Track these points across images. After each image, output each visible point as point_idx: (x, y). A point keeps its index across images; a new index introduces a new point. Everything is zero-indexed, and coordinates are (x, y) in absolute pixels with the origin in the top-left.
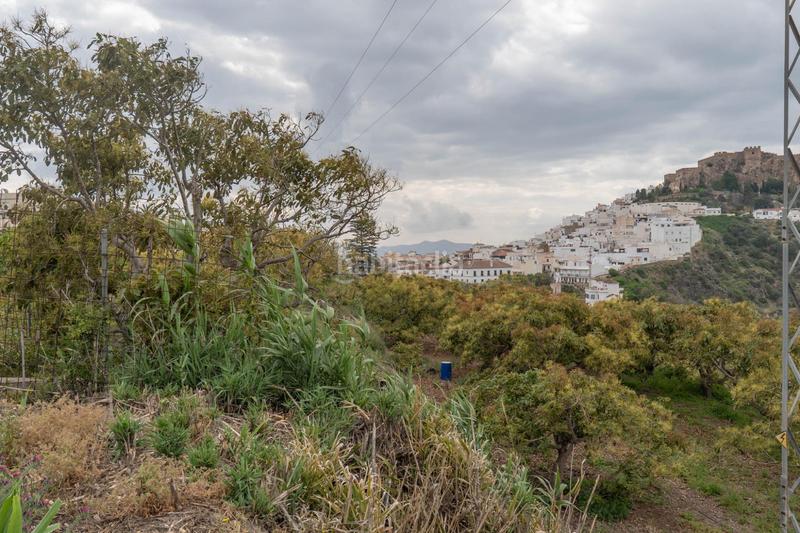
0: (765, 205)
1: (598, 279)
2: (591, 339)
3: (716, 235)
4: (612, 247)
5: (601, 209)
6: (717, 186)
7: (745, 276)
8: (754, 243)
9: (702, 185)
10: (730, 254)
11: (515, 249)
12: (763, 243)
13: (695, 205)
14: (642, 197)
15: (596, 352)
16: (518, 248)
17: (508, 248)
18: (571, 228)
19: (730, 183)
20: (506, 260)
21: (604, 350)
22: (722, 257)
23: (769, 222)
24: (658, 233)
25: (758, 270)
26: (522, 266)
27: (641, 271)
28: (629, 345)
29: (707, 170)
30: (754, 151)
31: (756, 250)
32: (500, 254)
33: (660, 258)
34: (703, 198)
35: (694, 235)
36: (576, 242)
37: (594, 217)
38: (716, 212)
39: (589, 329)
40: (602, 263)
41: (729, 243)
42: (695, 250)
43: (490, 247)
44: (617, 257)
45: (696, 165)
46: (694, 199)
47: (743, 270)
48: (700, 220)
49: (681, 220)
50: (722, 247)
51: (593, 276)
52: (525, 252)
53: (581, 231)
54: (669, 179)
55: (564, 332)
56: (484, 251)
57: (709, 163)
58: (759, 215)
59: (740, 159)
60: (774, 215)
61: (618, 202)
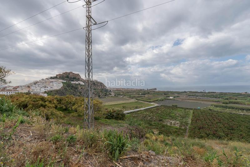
0: (73, 81)
1: (42, 93)
2: (47, 103)
3: (65, 85)
4: (45, 87)
5: (43, 80)
6: (65, 77)
7: (70, 92)
8: (72, 87)
9: (63, 77)
10: (67, 88)
11: (20, 87)
12: (73, 87)
13: (62, 80)
14: (51, 78)
15: (48, 105)
16: (21, 87)
17: (18, 87)
18: (35, 83)
19: (68, 77)
20: (17, 89)
21: (49, 105)
22: (66, 89)
23: (73, 83)
24: (55, 85)
25: (72, 91)
26: (22, 91)
27: (51, 91)
28: (54, 103)
29: (64, 74)
30: (72, 72)
31: (71, 88)
32: (15, 88)
33: (55, 89)
34: (63, 79)
35: (62, 85)
36: (37, 86)
37: (41, 81)
38: (65, 81)
39: (45, 102)
40: (43, 90)
41: (67, 86)
42: (62, 88)
43: (12, 87)
44: (46, 89)
45: (62, 74)
46: (61, 79)
47: (69, 91)
48: (63, 83)
49: (59, 82)
50: (66, 87)
51: (41, 92)
52: (23, 88)
53: (38, 84)
54: (57, 75)
55: (41, 102)
56: (10, 87)
57: (64, 73)
58: (72, 82)
59: (69, 73)
60: (74, 82)
61: (46, 79)
